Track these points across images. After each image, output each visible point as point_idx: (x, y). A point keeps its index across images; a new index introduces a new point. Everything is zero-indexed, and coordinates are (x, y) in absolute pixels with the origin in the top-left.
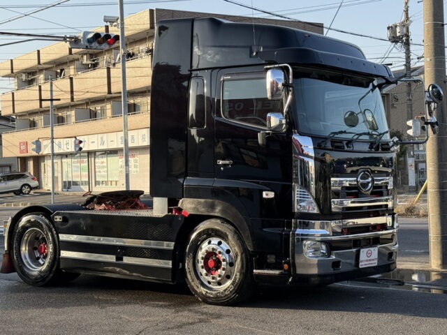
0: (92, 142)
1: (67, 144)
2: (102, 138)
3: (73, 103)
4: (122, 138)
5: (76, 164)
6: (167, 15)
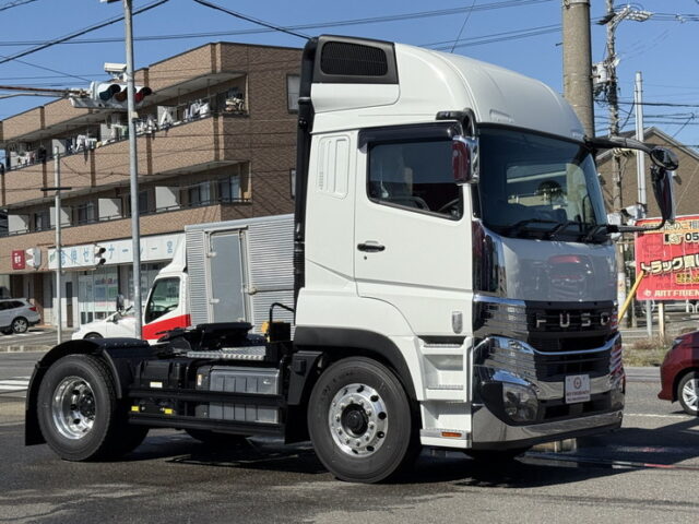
0: (126, 250)
1: (85, 253)
3: (95, 190)
4: (170, 244)
5: (101, 286)
6: (238, 52)
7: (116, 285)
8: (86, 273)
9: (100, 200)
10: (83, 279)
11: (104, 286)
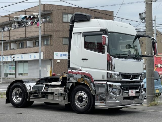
0: (18, 57)
1: (7, 58)
2: (22, 56)
3: (10, 41)
4: (30, 56)
5: (10, 66)
6: (50, 6)
7: (15, 66)
8: (6, 63)
9: (11, 44)
10: (5, 64)
11: (11, 66)
